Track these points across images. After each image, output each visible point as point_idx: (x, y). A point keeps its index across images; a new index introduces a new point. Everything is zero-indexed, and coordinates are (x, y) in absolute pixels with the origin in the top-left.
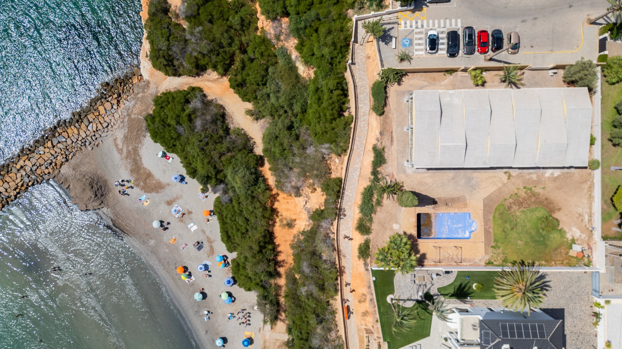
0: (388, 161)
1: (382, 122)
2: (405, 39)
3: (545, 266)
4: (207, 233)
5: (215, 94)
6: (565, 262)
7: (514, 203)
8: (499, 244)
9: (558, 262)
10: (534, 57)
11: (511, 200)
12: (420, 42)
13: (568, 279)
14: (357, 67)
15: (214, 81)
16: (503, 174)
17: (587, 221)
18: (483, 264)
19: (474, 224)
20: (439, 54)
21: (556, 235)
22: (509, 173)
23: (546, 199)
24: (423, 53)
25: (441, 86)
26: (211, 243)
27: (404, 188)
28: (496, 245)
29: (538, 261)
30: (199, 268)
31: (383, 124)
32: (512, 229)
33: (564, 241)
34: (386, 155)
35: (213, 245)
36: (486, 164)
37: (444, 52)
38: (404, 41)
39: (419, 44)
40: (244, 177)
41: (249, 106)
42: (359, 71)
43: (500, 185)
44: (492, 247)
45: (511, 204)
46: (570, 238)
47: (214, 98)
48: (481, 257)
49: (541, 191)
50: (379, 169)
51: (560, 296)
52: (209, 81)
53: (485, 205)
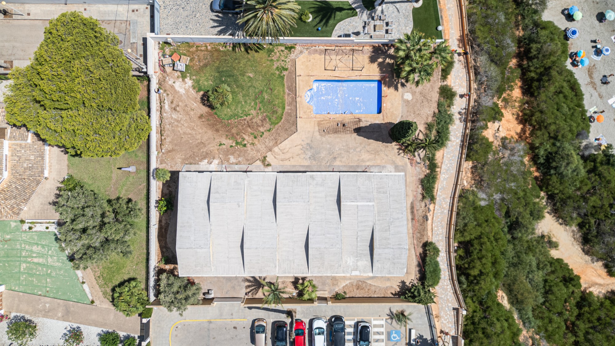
0: (418, 183)
1: (425, 233)
2: (397, 341)
3: (219, 44)
4: (597, 94)
5: (593, 268)
6: (194, 49)
7: (258, 126)
8: (277, 73)
9: (203, 48)
10: (232, 315)
11: (262, 129)
12: (377, 337)
13: (191, 26)
14: (450, 305)
15: (594, 284)
16: (272, 164)
17: (166, 101)
18: (297, 47)
19: (308, 100)
20: (354, 320)
21: (206, 83)
22: (264, 164)
23: (217, 130)
24: (374, 322)
25: (350, 279)
26: (592, 82)
27: (398, 147)
28: (281, 72)
29: (228, 50)
30: (610, 51)
31: (424, 231)
32: (261, 92)
33: (195, 75)
34: (420, 190)
35: (589, 80)
36: (312, 177)
37: (347, 323)
38: (398, 338)
39: (378, 333)
40: (568, 164)
41: (554, 254)
42: (448, 300)
43: (276, 149)
44: (286, 69)
45: (262, 125)
46: (187, 80)
47: (595, 263)
48: (301, 56)
49: (224, 141)
50: (428, 171)
51: (201, 4)
52: (600, 285)
53: (295, 124)
